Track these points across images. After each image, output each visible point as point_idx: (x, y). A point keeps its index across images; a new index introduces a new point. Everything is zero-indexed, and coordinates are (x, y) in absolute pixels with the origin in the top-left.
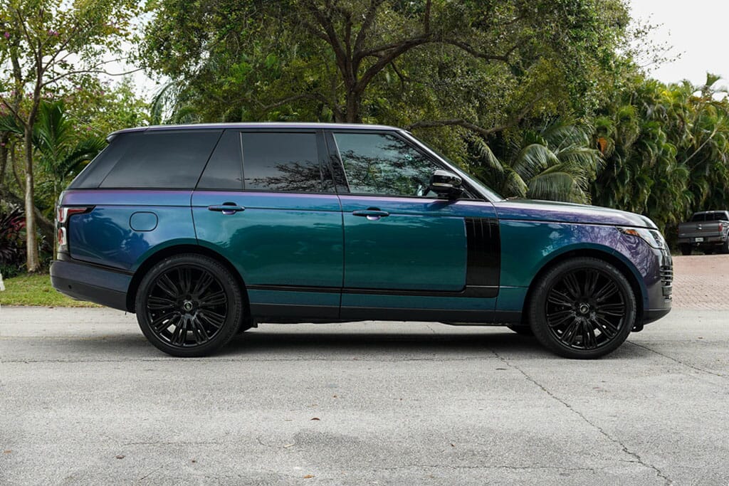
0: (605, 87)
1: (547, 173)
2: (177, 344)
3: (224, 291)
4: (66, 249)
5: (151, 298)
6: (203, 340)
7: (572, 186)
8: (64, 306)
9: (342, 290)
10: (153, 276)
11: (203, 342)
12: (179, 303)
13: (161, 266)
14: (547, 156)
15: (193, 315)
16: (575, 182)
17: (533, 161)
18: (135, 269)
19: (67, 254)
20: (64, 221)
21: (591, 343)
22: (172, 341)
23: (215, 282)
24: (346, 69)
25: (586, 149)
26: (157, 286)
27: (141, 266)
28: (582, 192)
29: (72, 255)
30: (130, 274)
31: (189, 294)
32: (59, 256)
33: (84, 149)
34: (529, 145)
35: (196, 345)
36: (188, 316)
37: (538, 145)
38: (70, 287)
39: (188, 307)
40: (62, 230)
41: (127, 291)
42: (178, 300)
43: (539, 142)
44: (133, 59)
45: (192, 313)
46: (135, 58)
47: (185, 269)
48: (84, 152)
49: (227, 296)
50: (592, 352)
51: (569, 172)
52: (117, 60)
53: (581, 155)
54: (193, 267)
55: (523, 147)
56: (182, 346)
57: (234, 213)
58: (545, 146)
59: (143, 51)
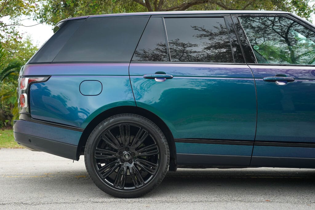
2: (119, 187)
3: (157, 144)
4: (27, 110)
5: (97, 150)
6: (140, 184)
8: (7, 148)
9: (254, 142)
10: (99, 132)
11: (140, 186)
12: (119, 154)
13: (105, 124)
15: (131, 163)
18: (84, 126)
19: (28, 115)
20: (25, 88)
22: (115, 185)
23: (149, 136)
26: (102, 139)
27: (89, 124)
29: (32, 116)
30: (80, 130)
31: (128, 146)
32: (21, 117)
33: (13, 65)
35: (134, 188)
36: (127, 164)
38: (30, 141)
39: (127, 157)
40: (23, 96)
41: (77, 145)
42: (119, 151)
44: (36, 18)
45: (130, 162)
46: (38, 18)
47: (124, 126)
48: (13, 67)
49: (159, 148)
52: (28, 19)
54: (132, 125)
56: (123, 189)
57: (165, 81)
59: (42, 14)
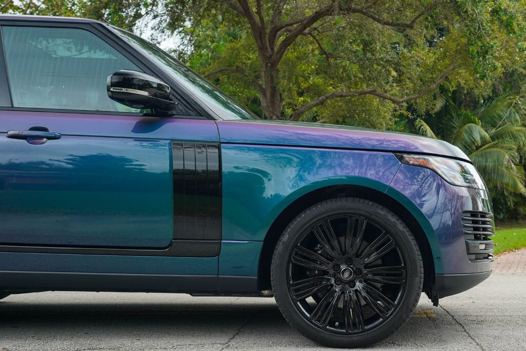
0: (511, 59)
1: (483, 150)
7: (504, 160)
14: (480, 135)
16: (507, 157)
17: (470, 139)
21: (354, 324)
24: (261, 42)
25: (519, 128)
28: (513, 165)
34: (466, 124)
37: (473, 125)
43: (474, 122)
50: (355, 338)
51: (502, 148)
53: (515, 133)
55: (460, 127)
58: (478, 125)
